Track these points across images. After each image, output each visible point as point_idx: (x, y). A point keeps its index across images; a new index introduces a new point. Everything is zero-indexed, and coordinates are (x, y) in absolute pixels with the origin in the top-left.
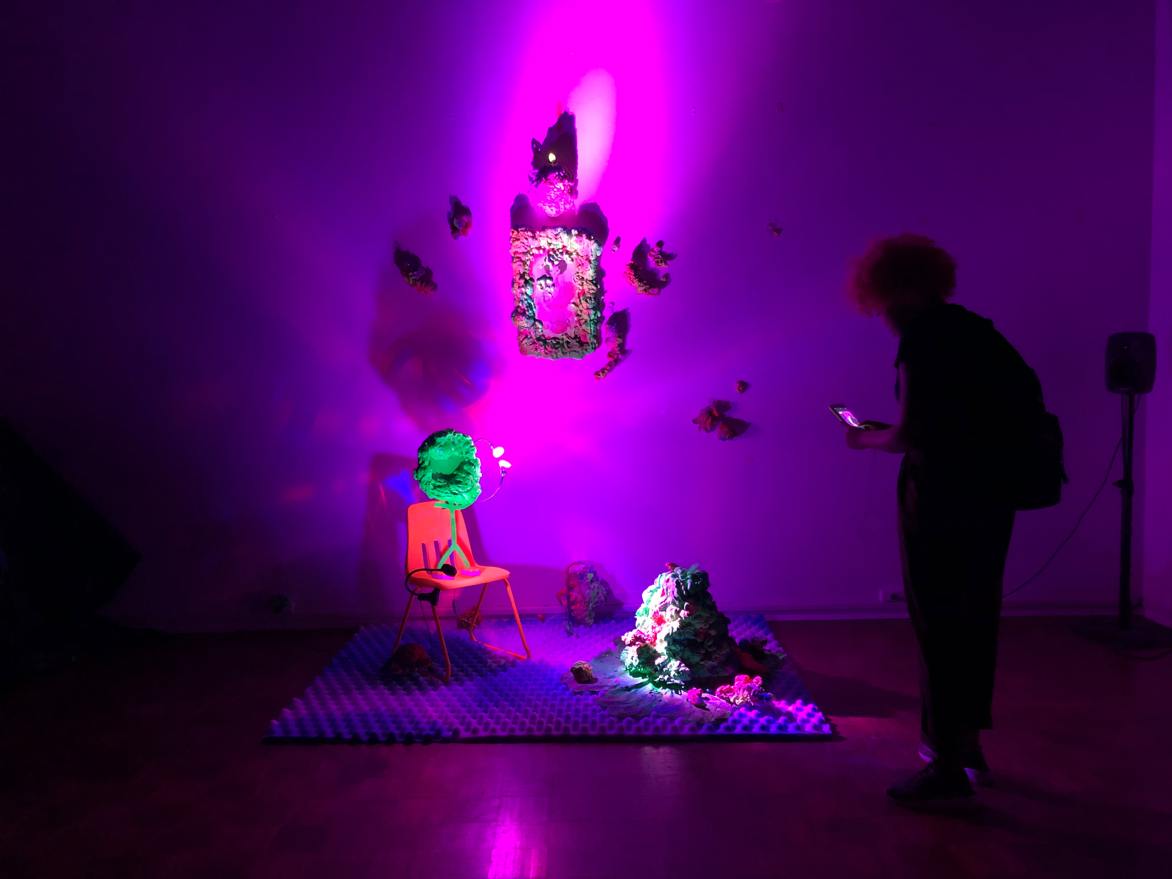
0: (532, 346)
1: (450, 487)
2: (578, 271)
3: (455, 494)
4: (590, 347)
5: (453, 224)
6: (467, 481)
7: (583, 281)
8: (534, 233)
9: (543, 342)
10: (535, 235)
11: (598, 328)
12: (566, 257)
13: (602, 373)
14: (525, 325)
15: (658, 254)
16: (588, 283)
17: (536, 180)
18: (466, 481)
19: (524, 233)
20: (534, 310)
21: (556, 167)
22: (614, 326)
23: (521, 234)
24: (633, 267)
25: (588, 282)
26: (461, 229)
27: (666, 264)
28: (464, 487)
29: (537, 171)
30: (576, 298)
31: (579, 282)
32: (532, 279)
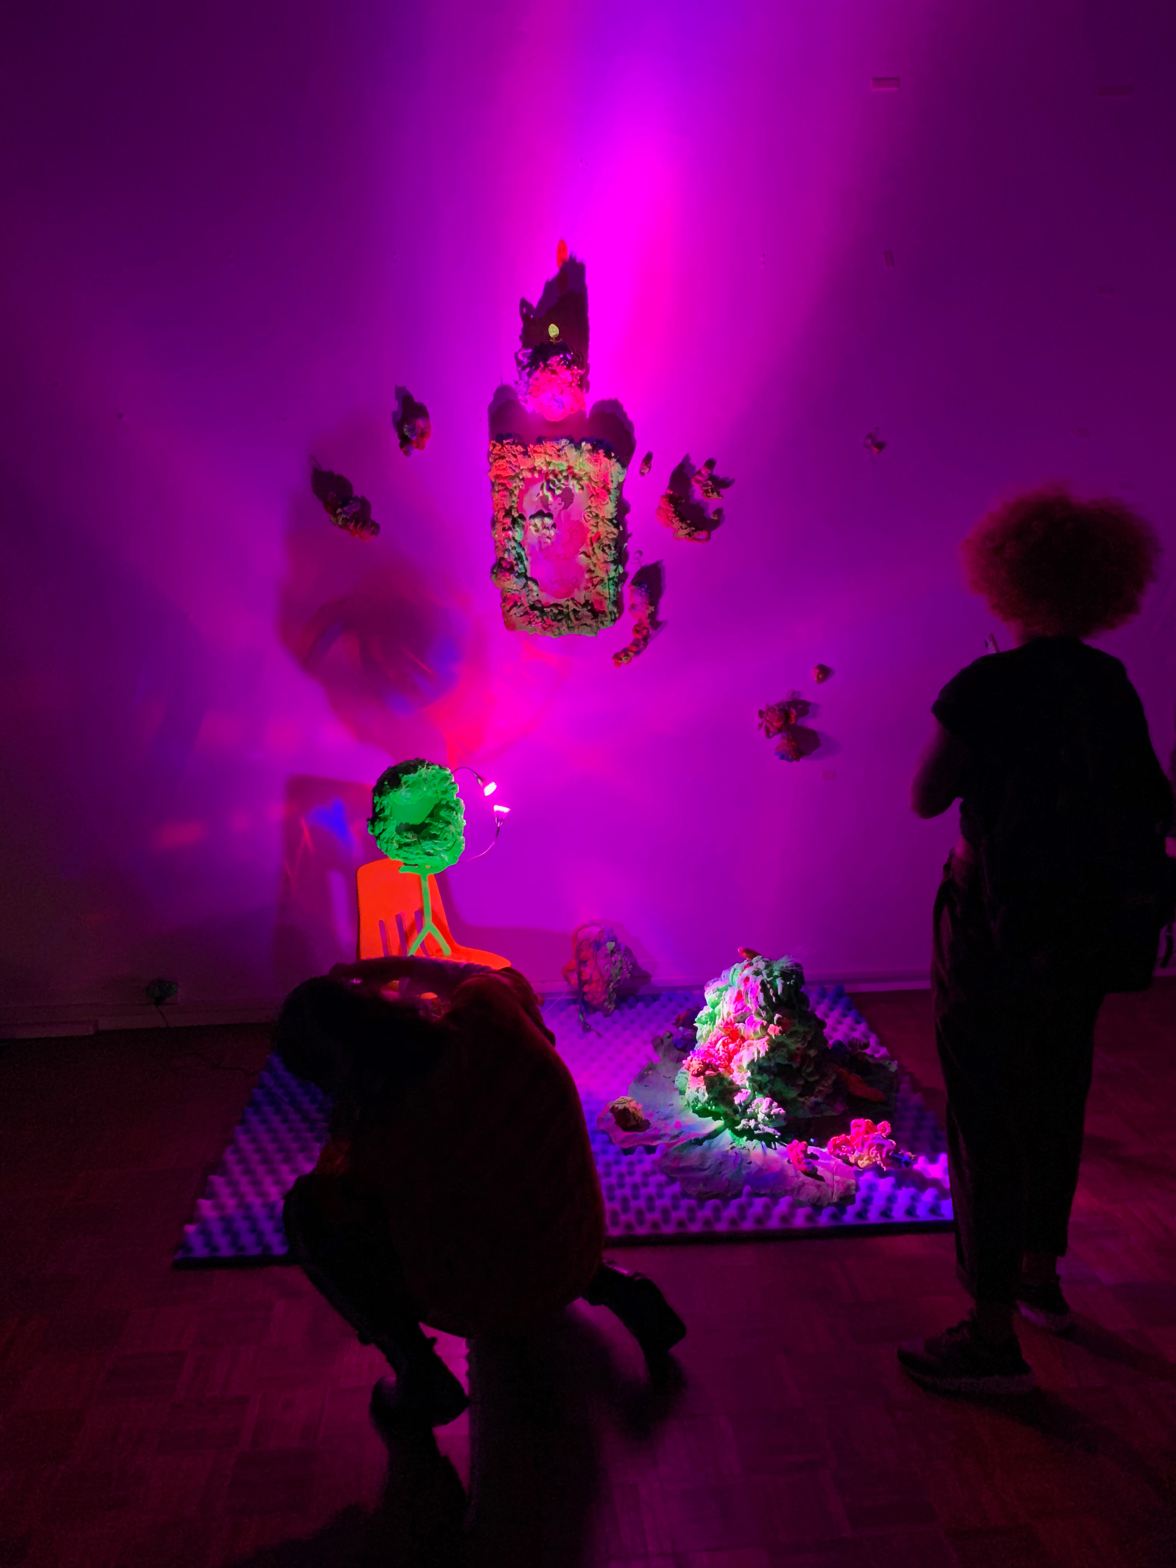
0: (523, 617)
1: (422, 845)
2: (590, 504)
3: (429, 854)
4: (609, 618)
5: (403, 431)
6: (447, 834)
7: (598, 519)
8: (525, 446)
9: (539, 611)
10: (527, 450)
11: (620, 590)
12: (573, 484)
13: (624, 656)
14: (513, 587)
15: (708, 480)
16: (606, 523)
17: (529, 365)
18: (444, 834)
19: (511, 448)
20: (526, 563)
21: (558, 347)
22: (644, 587)
23: (506, 449)
24: (672, 499)
25: (605, 521)
26: (414, 439)
27: (718, 494)
28: (443, 844)
29: (530, 351)
30: (587, 545)
31: (593, 522)
32: (522, 517)
